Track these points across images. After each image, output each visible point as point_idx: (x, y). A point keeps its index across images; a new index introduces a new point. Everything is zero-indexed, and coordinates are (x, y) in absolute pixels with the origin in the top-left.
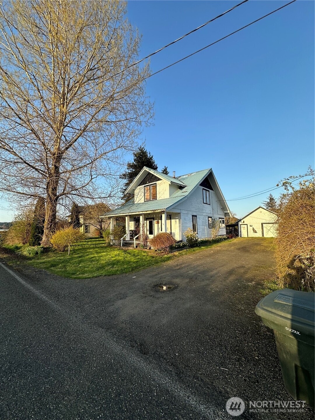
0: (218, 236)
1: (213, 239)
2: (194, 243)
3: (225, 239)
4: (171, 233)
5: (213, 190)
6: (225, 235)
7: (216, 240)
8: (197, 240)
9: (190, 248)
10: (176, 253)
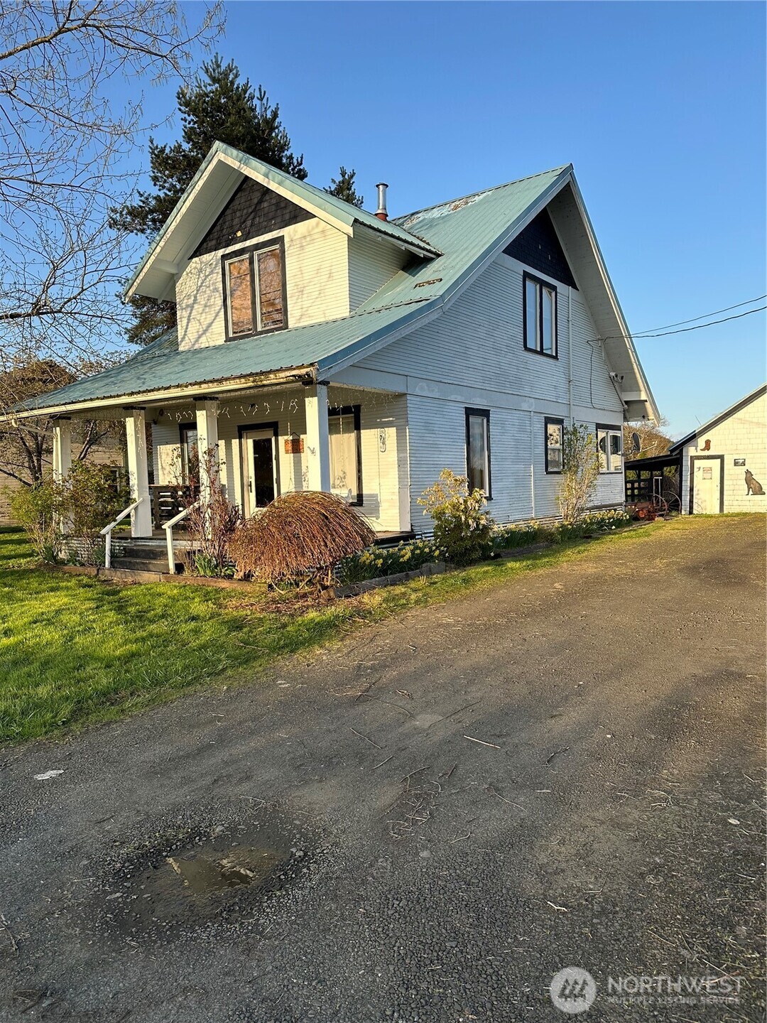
0: (590, 509)
1: (563, 526)
2: (468, 544)
3: (619, 523)
4: (360, 496)
5: (574, 287)
6: (621, 504)
7: (580, 527)
8: (486, 529)
9: (451, 570)
10: (373, 599)
